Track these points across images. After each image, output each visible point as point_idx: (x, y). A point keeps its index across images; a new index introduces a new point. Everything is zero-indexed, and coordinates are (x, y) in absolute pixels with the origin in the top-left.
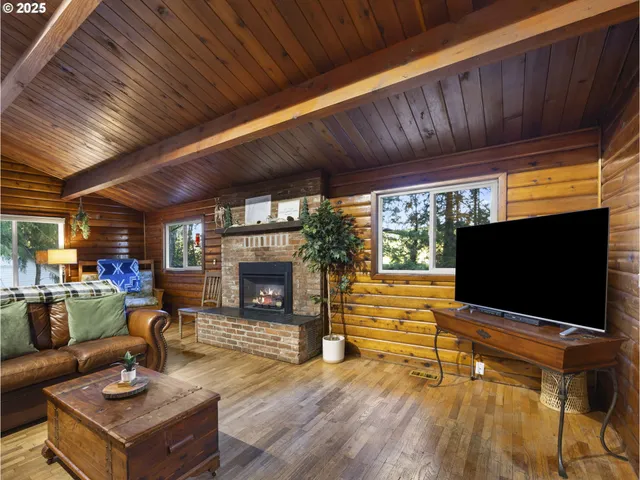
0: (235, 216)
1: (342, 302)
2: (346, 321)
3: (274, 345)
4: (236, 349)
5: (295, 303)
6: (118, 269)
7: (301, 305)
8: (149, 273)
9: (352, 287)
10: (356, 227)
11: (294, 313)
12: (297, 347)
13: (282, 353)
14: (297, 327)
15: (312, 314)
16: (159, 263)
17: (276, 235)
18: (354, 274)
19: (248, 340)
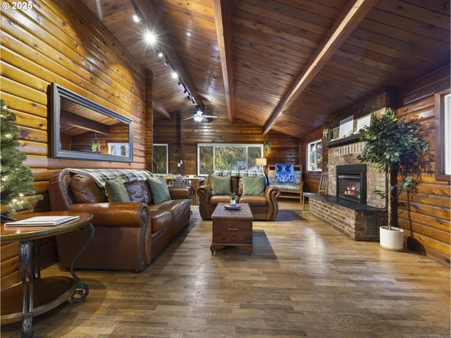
0: (335, 133)
1: (409, 201)
2: (412, 219)
3: (341, 222)
5: (368, 196)
6: (284, 169)
7: (372, 199)
8: (299, 172)
9: (418, 187)
10: (421, 130)
11: (368, 204)
12: (354, 226)
13: (346, 229)
14: (354, 212)
15: (380, 207)
16: (304, 167)
18: (419, 175)
19: (330, 216)
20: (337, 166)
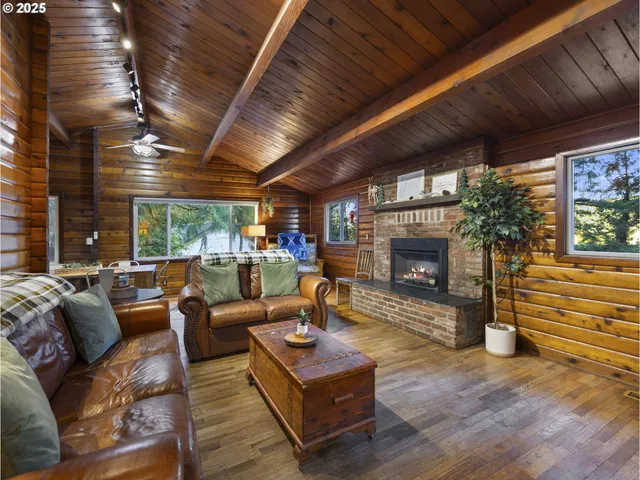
0: (388, 193)
1: (512, 286)
2: (517, 310)
3: (428, 324)
4: (387, 321)
5: (451, 282)
6: (291, 241)
7: (458, 285)
8: (313, 246)
9: (527, 269)
10: (533, 198)
11: (450, 292)
12: (453, 330)
13: (436, 333)
14: (454, 309)
15: (472, 296)
16: (320, 237)
17: (429, 211)
18: (529, 254)
19: (399, 314)
20: (392, 240)
